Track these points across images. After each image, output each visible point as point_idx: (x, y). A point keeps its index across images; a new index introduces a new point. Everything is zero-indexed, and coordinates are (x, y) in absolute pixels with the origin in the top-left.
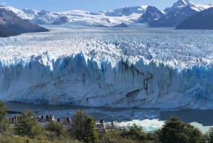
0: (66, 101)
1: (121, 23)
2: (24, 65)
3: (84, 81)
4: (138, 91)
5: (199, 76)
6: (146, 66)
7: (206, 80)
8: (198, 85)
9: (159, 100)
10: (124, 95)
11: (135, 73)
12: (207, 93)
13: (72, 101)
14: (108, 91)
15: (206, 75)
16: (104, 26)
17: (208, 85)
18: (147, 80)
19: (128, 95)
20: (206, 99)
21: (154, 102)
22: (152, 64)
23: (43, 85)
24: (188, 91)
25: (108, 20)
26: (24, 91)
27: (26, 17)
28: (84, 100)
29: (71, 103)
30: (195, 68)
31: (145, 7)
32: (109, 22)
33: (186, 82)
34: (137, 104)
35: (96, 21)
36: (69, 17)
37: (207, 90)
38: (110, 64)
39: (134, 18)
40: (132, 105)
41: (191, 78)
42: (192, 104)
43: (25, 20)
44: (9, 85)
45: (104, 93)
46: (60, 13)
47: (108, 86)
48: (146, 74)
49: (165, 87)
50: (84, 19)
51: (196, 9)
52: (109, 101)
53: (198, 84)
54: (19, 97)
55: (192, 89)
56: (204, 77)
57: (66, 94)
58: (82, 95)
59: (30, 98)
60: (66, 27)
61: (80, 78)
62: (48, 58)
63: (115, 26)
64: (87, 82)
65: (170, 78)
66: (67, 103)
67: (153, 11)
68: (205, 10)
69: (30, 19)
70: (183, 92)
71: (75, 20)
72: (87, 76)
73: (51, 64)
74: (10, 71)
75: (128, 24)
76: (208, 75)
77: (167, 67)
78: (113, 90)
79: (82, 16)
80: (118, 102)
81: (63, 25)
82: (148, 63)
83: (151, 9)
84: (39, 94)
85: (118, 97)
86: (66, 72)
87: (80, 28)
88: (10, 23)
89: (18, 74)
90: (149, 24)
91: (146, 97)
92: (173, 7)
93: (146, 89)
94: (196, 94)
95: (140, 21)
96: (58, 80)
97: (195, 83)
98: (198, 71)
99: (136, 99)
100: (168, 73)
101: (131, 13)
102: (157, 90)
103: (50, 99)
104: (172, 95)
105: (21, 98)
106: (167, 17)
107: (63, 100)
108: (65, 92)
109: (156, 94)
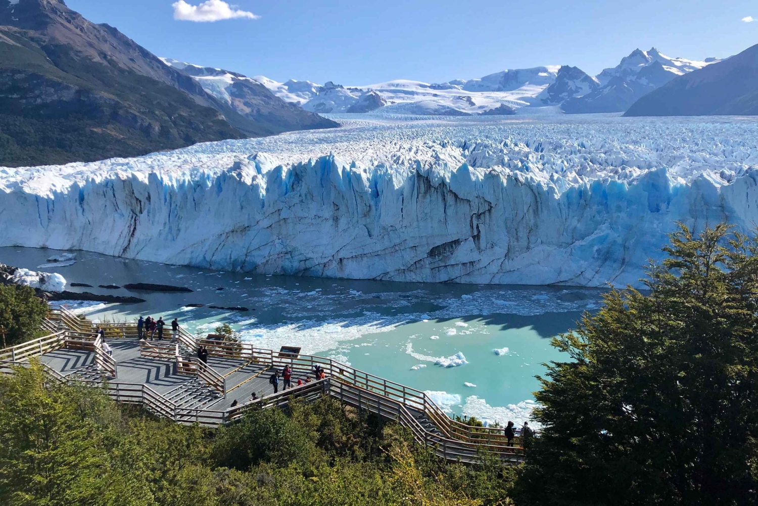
0: (296, 264)
1: (498, 105)
2: (209, 184)
3: (336, 219)
4: (457, 242)
5: (606, 206)
6: (476, 183)
7: (623, 215)
8: (604, 230)
9: (508, 265)
10: (423, 252)
11: (450, 199)
12: (625, 247)
13: (308, 264)
14: (387, 243)
15: (624, 204)
16: (461, 114)
17: (629, 228)
18: (479, 216)
19: (433, 253)
20: (623, 262)
21: (494, 268)
22: (492, 178)
23: (245, 229)
24: (577, 243)
25: (469, 99)
26: (207, 244)
27: (294, 98)
28: (334, 264)
29: (306, 269)
30: (597, 186)
31: (554, 69)
32: (472, 104)
33: (574, 222)
34: (455, 273)
35: (443, 102)
36: (384, 95)
37: (626, 240)
38: (391, 180)
39: (529, 94)
40: (443, 277)
41: (588, 213)
42: (588, 274)
43: (291, 104)
44: (179, 230)
45: (378, 247)
46: (364, 88)
47: (387, 231)
48: (475, 203)
49: (523, 234)
50: (417, 99)
51: (674, 71)
52: (390, 266)
53: (603, 227)
54: (197, 256)
55: (589, 239)
56: (619, 209)
57: (295, 249)
58: (330, 252)
59: (220, 258)
60: (377, 117)
61: (327, 212)
62: (259, 170)
63: (485, 113)
64: (343, 222)
65: (536, 212)
66: (298, 271)
67: (572, 78)
68: (697, 71)
69: (303, 101)
70: (569, 244)
71: (397, 101)
72: (343, 209)
73: (262, 183)
74: (179, 199)
75: (514, 107)
76: (630, 203)
77: (529, 185)
78: (398, 241)
79: (412, 93)
80: (409, 270)
81: (370, 113)
82: (481, 177)
83: (567, 72)
84: (236, 249)
85: (409, 257)
86: (296, 200)
87: (406, 119)
88: (258, 111)
89: (196, 204)
90: (563, 108)
91: (475, 256)
92: (619, 67)
93: (477, 238)
94: (598, 251)
95: (543, 100)
96: (275, 218)
97: (597, 224)
98: (605, 195)
99: (452, 262)
100: (528, 199)
101: (523, 84)
102: (503, 240)
103: (259, 261)
104: (538, 251)
105: (200, 258)
106: (606, 91)
107: (287, 264)
108: (294, 244)
109: (500, 251)
